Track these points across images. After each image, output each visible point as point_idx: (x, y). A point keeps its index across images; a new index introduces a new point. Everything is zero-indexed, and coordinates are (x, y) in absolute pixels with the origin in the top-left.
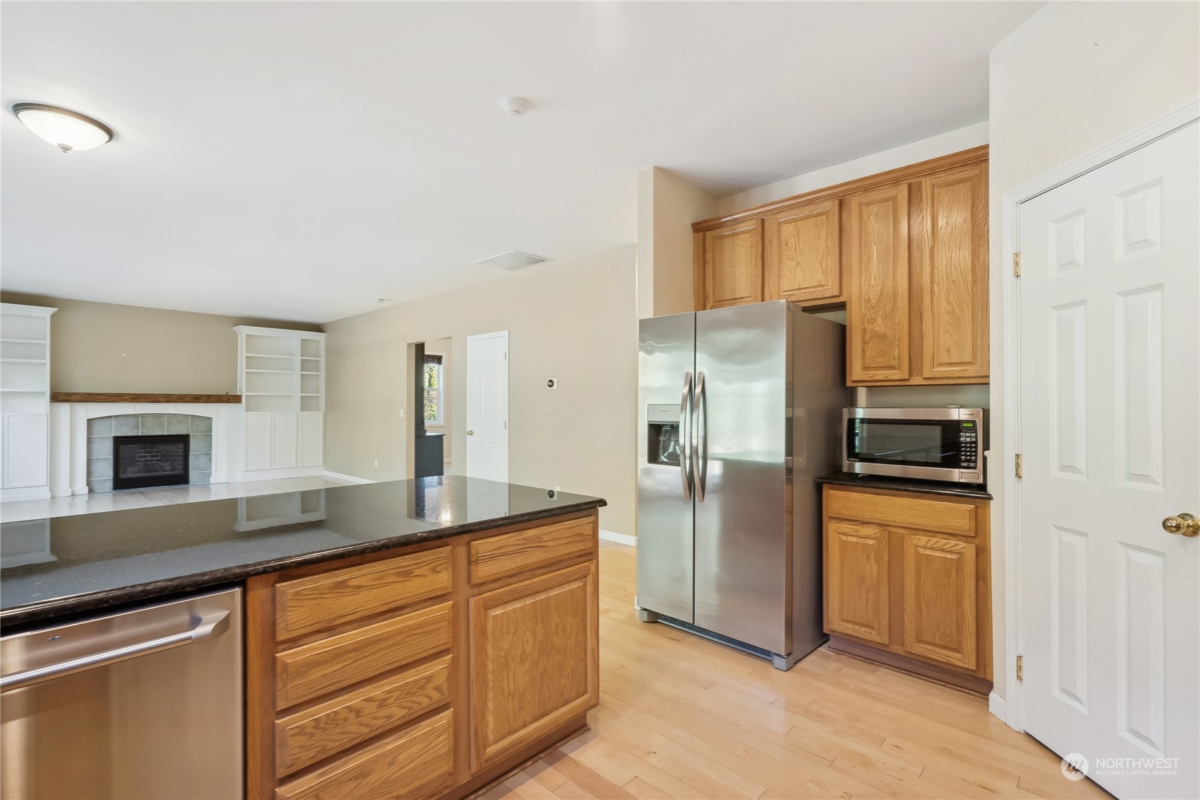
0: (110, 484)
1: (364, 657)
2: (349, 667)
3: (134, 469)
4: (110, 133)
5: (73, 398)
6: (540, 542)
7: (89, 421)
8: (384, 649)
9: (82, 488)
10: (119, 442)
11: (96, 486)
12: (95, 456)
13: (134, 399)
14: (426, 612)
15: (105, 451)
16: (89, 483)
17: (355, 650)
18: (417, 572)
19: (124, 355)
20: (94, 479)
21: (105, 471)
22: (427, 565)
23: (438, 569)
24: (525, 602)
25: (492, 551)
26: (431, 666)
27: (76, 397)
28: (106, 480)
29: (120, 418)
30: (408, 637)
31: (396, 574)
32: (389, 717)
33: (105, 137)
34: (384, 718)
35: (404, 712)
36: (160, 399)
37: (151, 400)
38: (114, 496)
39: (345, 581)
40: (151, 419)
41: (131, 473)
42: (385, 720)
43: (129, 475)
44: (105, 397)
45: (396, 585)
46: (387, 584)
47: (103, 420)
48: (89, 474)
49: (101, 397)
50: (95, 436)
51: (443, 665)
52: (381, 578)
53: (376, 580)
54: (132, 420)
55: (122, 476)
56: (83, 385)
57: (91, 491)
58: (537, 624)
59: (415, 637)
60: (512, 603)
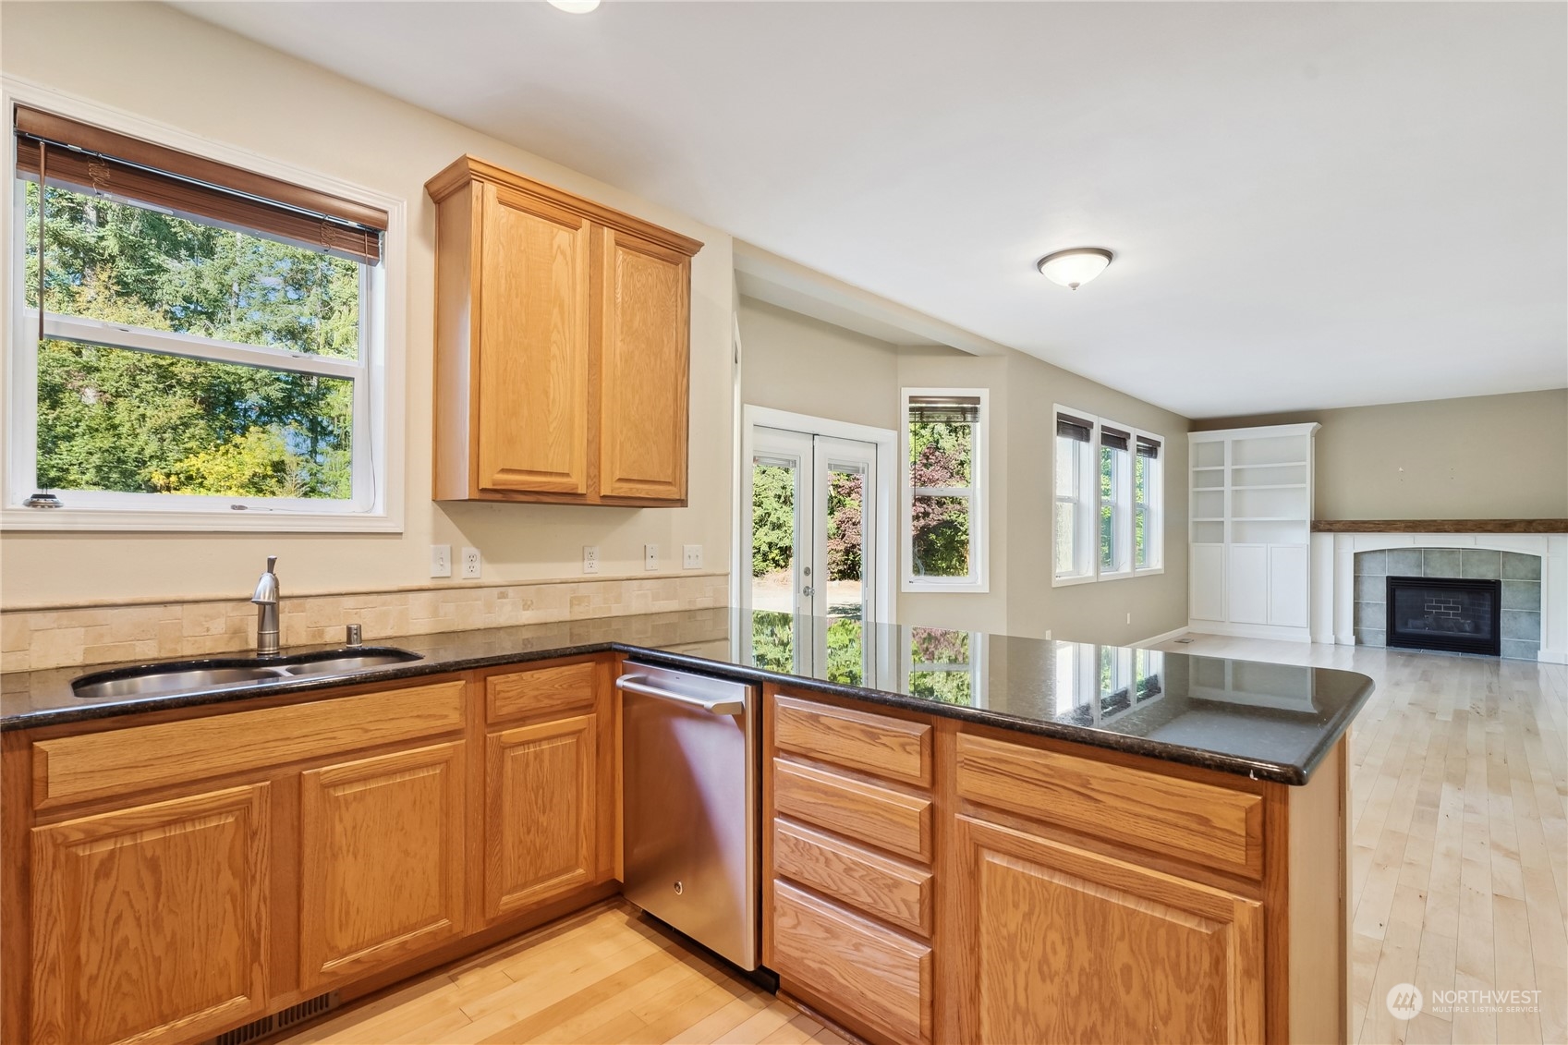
0: (1383, 638)
1: (832, 806)
2: (819, 807)
3: (1419, 623)
4: (1108, 254)
5: (1334, 527)
6: (1084, 786)
7: (1356, 555)
8: (851, 811)
9: (1348, 637)
10: (1395, 584)
11: (1366, 638)
12: (1365, 600)
13: (1410, 527)
14: (896, 796)
15: (1377, 595)
16: (1357, 633)
17: (826, 793)
18: (884, 740)
19: (1401, 469)
20: (1364, 628)
21: (1377, 620)
22: (895, 736)
23: (908, 748)
24: (1051, 877)
25: (986, 759)
26: (902, 870)
27: (1338, 526)
28: (1378, 632)
29: (1396, 552)
30: (873, 813)
31: (862, 731)
32: (855, 892)
33: (1104, 260)
34: (851, 889)
35: (869, 900)
36: (1446, 527)
37: (1433, 528)
38: (1389, 654)
39: (818, 716)
40: (1438, 555)
41: (1413, 627)
42: (850, 891)
43: (1410, 630)
44: (1372, 526)
45: (863, 744)
46: (853, 738)
47: (1375, 555)
48: (1357, 620)
49: (1366, 525)
50: (1365, 574)
51: (916, 879)
52: (847, 728)
53: (842, 727)
54: (1413, 557)
55: (1400, 629)
56: (1351, 509)
57: (1359, 642)
58: (1077, 933)
59: (880, 818)
60: (1028, 864)
